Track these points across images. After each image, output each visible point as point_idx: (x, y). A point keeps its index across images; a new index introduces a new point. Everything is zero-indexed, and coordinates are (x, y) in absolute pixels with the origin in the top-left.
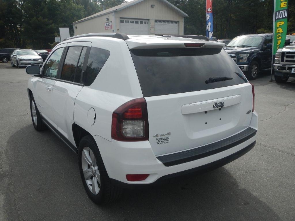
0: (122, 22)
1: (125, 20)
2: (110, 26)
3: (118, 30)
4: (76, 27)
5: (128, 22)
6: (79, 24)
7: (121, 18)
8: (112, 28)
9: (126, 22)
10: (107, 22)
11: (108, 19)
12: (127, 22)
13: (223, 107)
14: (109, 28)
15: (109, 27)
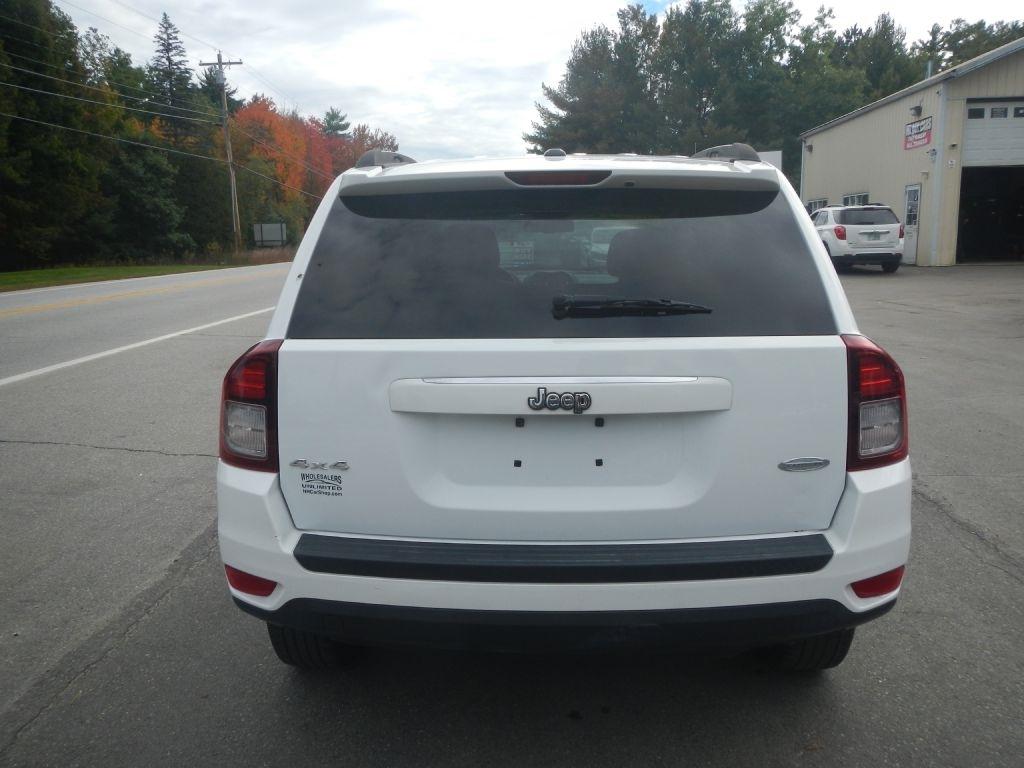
0: (976, 114)
1: (988, 108)
2: (924, 134)
3: (954, 146)
4: (810, 148)
5: (1005, 113)
6: (820, 135)
7: (970, 101)
8: (928, 143)
9: (993, 114)
10: (913, 119)
11: (918, 110)
12: (997, 116)
13: (585, 412)
14: (920, 143)
15: (920, 136)
